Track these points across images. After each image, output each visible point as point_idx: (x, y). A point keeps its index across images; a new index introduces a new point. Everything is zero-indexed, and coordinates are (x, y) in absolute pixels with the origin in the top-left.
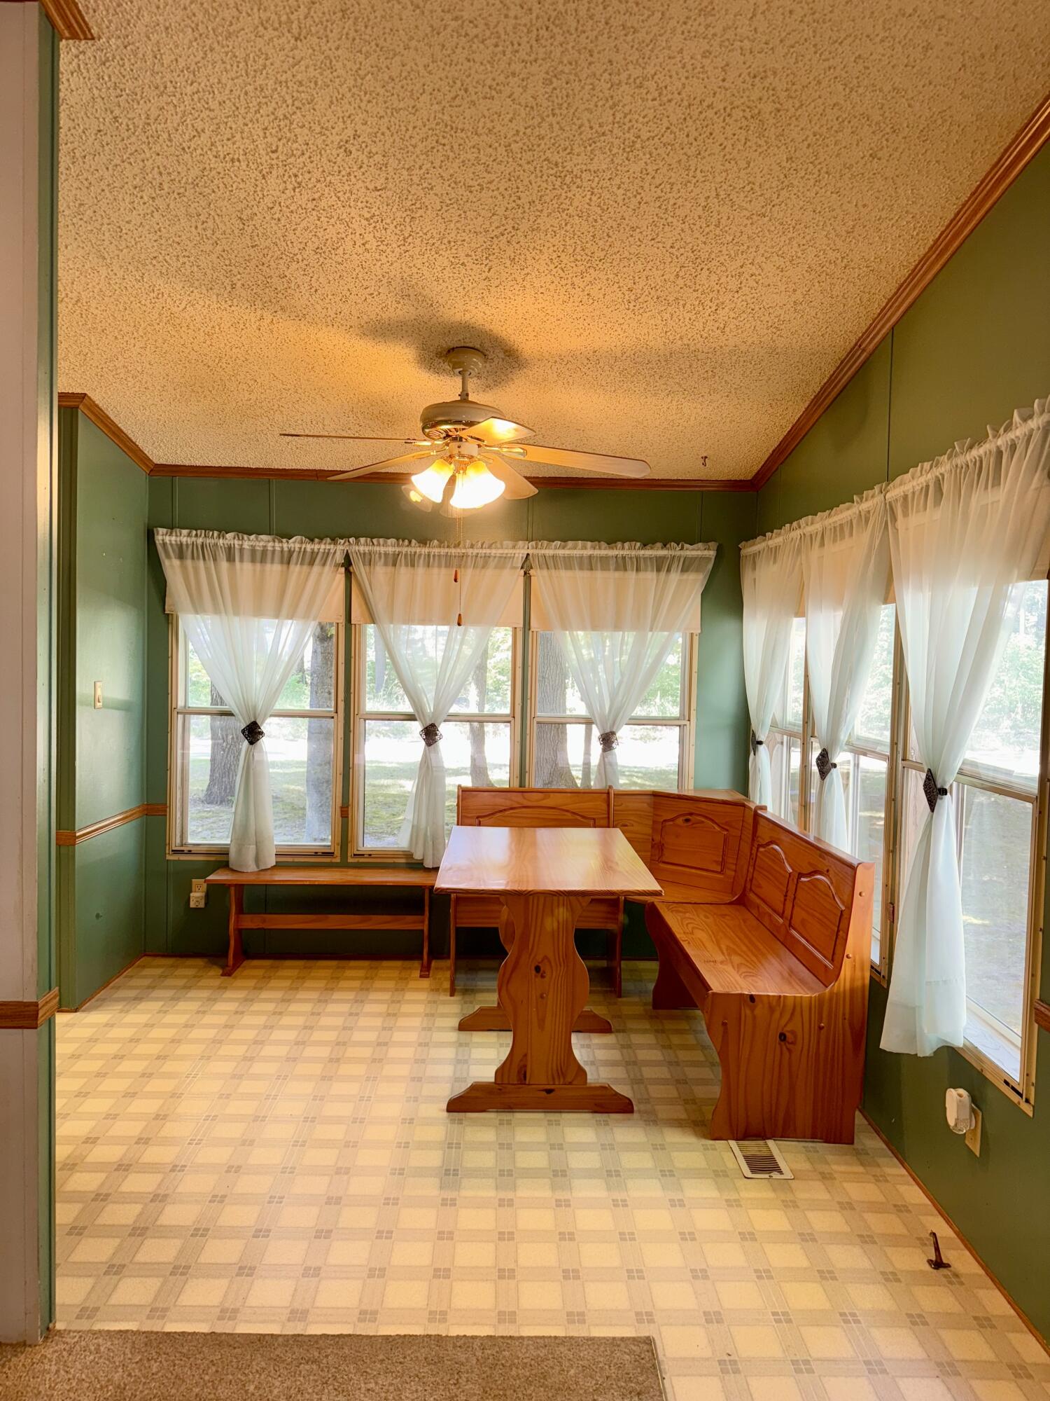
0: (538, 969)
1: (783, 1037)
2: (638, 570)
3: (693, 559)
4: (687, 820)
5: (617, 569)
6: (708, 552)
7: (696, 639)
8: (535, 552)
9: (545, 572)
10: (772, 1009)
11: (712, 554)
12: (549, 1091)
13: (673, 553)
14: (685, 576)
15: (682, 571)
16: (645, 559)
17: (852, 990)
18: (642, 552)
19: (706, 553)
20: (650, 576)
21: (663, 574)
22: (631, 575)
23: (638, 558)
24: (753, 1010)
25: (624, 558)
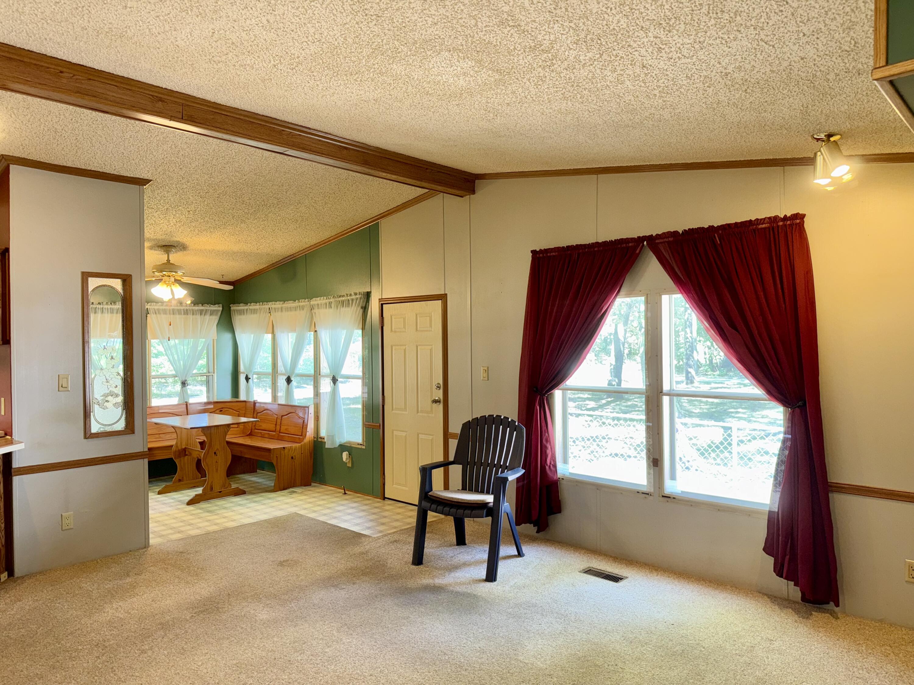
0: (215, 453)
1: (292, 458)
2: (193, 314)
3: (214, 311)
4: (221, 411)
5: (184, 314)
6: (218, 308)
7: (215, 341)
8: (151, 307)
9: (155, 315)
10: (289, 450)
11: (221, 309)
12: (220, 492)
13: (206, 308)
14: (211, 317)
15: (210, 315)
16: (196, 311)
17: (309, 441)
18: (194, 308)
19: (219, 308)
20: (198, 317)
21: (202, 316)
22: (191, 317)
23: (193, 310)
24: (284, 451)
25: (187, 310)
